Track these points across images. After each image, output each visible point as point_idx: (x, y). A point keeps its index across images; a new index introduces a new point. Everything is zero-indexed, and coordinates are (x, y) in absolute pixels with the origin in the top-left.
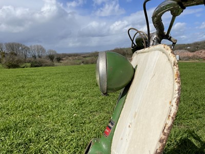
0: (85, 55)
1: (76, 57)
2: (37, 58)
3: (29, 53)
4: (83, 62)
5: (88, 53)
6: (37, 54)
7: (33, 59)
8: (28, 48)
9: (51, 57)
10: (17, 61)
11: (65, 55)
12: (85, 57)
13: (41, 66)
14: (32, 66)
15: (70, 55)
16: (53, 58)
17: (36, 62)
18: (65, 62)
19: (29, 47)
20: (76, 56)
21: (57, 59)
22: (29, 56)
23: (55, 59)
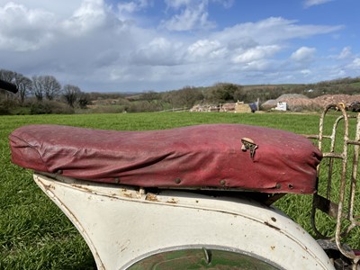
0: (133, 97)
1: (117, 100)
2: (45, 99)
3: (31, 89)
4: (126, 109)
5: (137, 94)
6: (44, 93)
7: (35, 101)
8: (28, 80)
9: (70, 99)
10: (6, 103)
11: (96, 96)
12: (133, 100)
13: (49, 113)
14: (32, 113)
15: (105, 97)
16: (75, 99)
17: (40, 106)
18: (94, 107)
19: (31, 79)
20: (117, 98)
21: (81, 101)
22: (30, 95)
23: (78, 101)
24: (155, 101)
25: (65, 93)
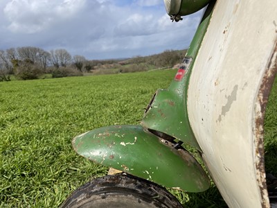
0: (123, 62)
1: (112, 65)
2: (60, 67)
3: (50, 60)
4: (121, 71)
5: (126, 59)
6: (59, 62)
7: (55, 69)
8: (48, 54)
9: (79, 66)
10: (35, 71)
11: (97, 63)
12: (124, 64)
13: (66, 76)
14: (53, 77)
15: (103, 63)
16: (81, 66)
17: (59, 72)
18: (97, 71)
19: (50, 53)
20: (111, 63)
21: (87, 67)
22: (50, 64)
23: (84, 67)
24: (142, 64)
25: (74, 61)
